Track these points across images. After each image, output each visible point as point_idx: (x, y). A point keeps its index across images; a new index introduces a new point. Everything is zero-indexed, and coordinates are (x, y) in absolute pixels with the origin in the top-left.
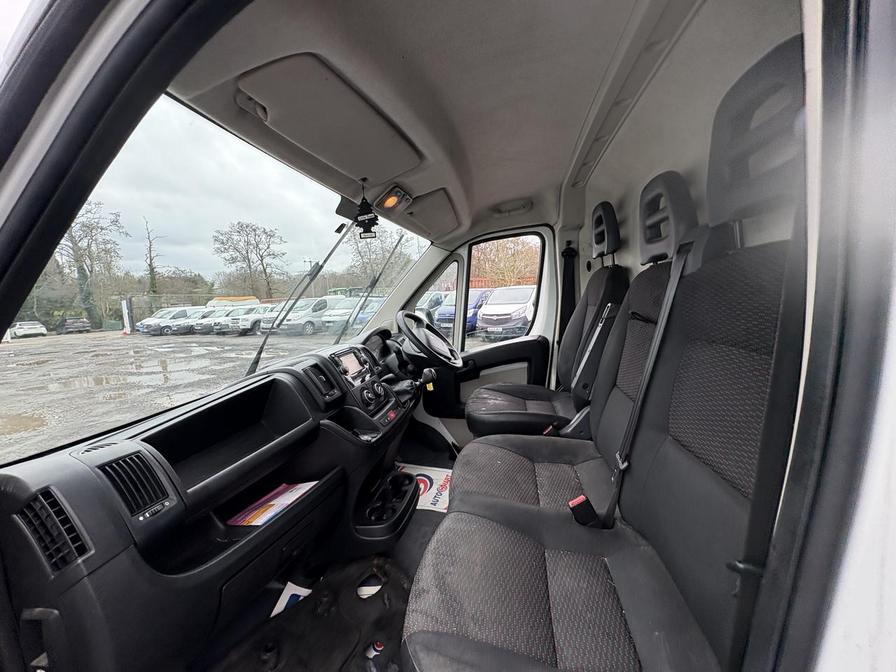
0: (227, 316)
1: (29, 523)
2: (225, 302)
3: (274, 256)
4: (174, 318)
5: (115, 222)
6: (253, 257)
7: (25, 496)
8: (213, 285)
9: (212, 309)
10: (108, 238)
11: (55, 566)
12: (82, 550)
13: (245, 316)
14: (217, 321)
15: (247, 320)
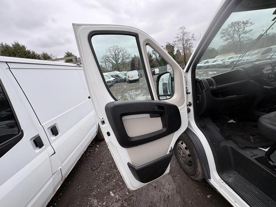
0: (221, 61)
1: (199, 84)
2: (221, 56)
3: (246, 32)
4: (205, 63)
5: (193, 37)
6: (236, 36)
7: (199, 81)
8: (218, 51)
9: (217, 59)
10: (191, 42)
11: (201, 90)
12: (204, 89)
13: (228, 61)
14: (218, 63)
15: (228, 62)
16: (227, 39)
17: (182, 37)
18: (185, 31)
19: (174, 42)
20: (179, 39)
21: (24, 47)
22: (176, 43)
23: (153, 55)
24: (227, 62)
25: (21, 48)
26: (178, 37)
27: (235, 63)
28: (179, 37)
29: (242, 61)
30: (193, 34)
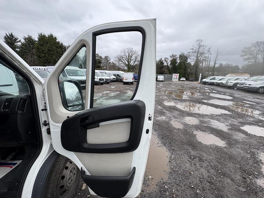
14: (223, 82)
15: (232, 83)
16: (248, 59)
17: (197, 50)
18: (202, 43)
19: (188, 53)
20: (194, 51)
21: (56, 38)
22: (191, 54)
23: (165, 62)
24: (230, 82)
25: (53, 39)
26: (193, 49)
27: (238, 85)
28: (195, 49)
29: (244, 85)
30: (210, 48)
